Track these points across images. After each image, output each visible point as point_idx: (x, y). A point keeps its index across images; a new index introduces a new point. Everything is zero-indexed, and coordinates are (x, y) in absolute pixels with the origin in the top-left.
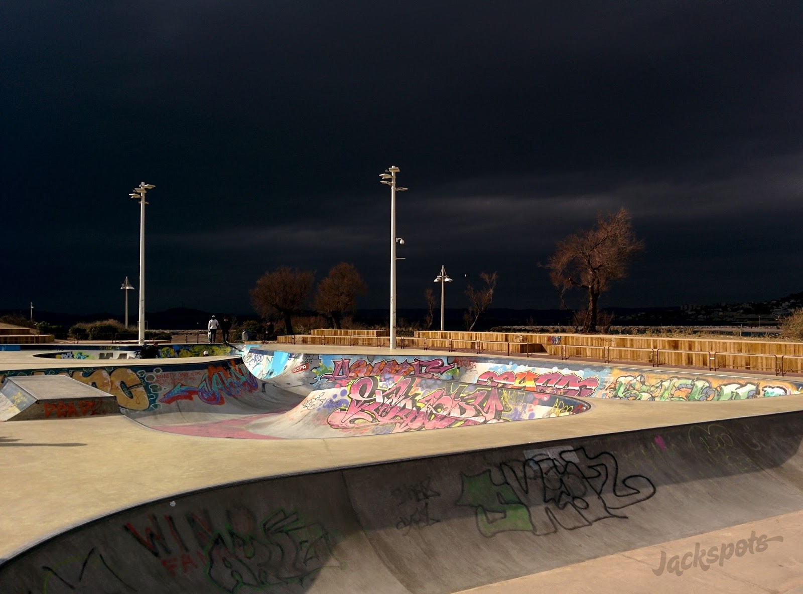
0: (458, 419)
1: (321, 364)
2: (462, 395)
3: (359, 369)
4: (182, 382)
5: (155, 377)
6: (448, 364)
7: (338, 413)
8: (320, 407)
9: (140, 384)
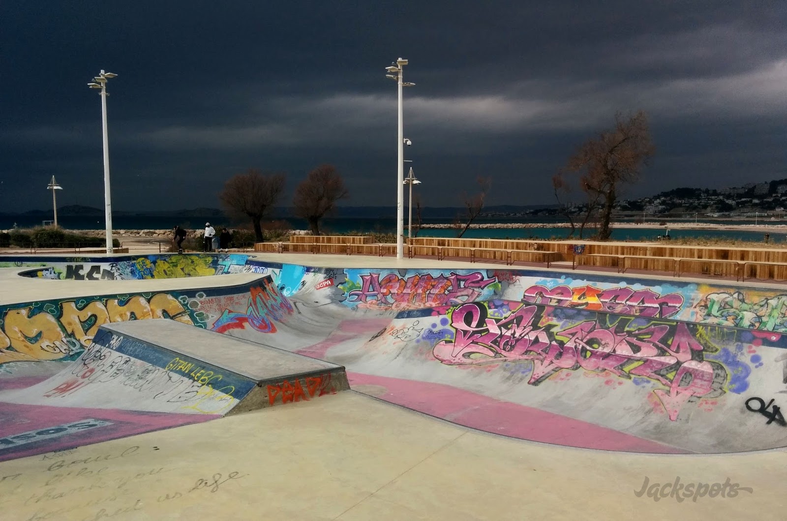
0: (632, 358)
1: (346, 279)
2: (627, 329)
3: (391, 284)
4: (229, 308)
5: (199, 303)
6: (488, 277)
7: (443, 345)
8: (418, 338)
9: (184, 312)
